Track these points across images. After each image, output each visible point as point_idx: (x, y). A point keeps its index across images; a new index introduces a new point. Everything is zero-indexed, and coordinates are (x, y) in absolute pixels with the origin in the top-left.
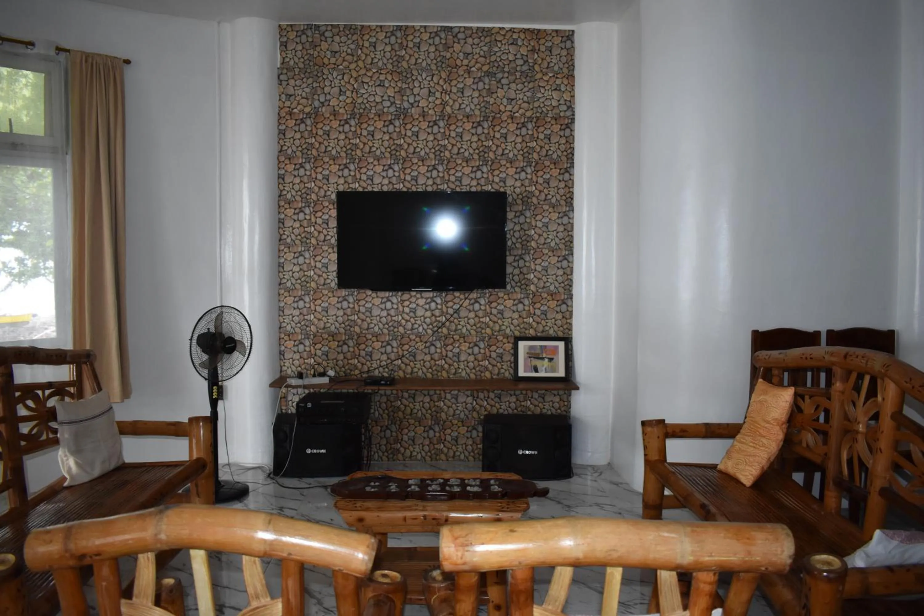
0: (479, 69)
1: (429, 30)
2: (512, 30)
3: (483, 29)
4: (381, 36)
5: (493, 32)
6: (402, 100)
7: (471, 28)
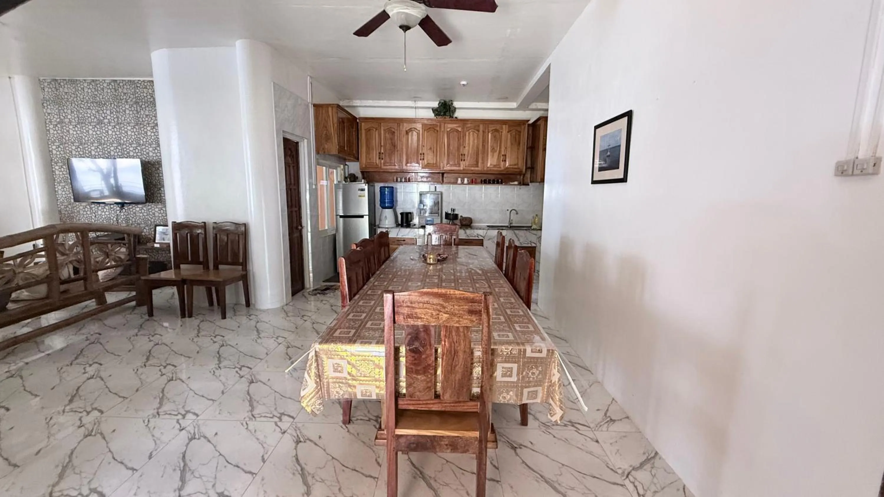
0: (131, 101)
1: (107, 81)
2: (144, 81)
3: (131, 81)
4: (86, 85)
5: (136, 82)
6: (99, 116)
7: (125, 81)
